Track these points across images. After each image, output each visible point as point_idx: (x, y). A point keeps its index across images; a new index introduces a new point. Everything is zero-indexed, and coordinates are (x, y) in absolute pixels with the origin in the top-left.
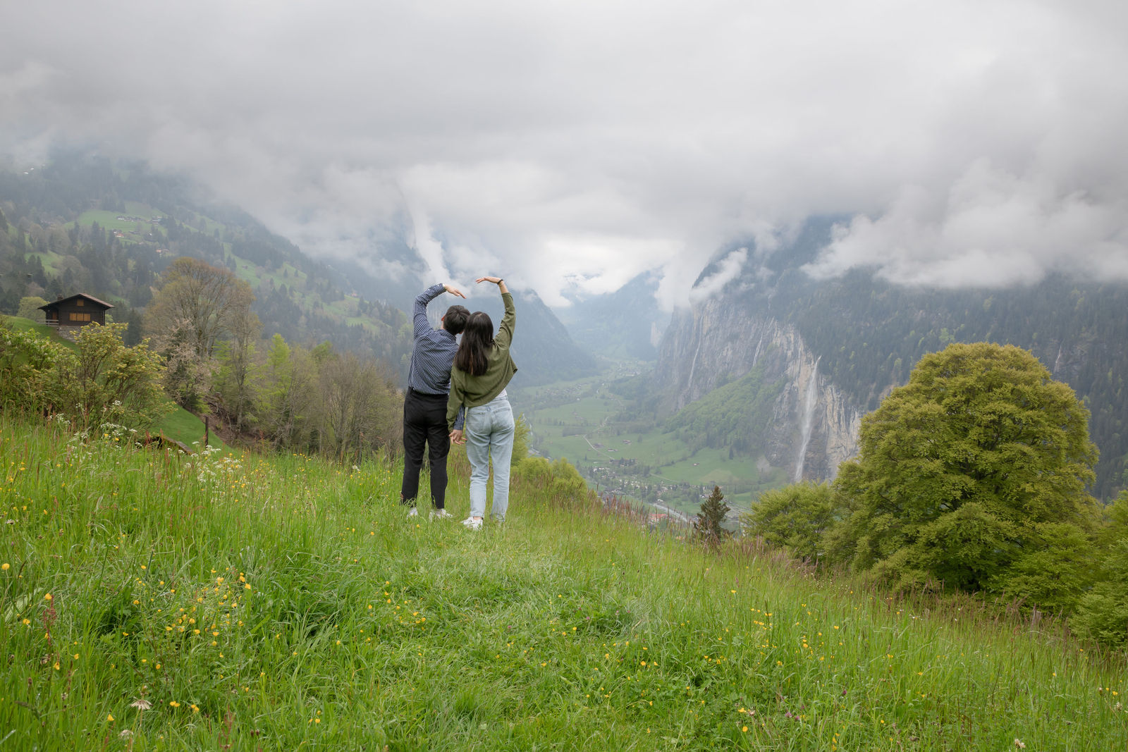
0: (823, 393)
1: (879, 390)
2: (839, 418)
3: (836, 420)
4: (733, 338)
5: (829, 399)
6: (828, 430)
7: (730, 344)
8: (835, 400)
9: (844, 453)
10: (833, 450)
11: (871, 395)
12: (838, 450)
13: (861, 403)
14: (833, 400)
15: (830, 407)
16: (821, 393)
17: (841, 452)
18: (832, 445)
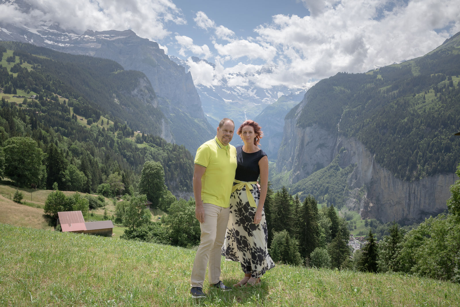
0: (378, 173)
2: (389, 185)
3: (387, 186)
4: (321, 146)
5: (382, 176)
6: (382, 191)
7: (319, 148)
8: (386, 176)
9: (392, 203)
11: (407, 173)
12: (388, 202)
13: (402, 177)
14: (385, 176)
15: (383, 179)
17: (390, 203)
18: (385, 199)
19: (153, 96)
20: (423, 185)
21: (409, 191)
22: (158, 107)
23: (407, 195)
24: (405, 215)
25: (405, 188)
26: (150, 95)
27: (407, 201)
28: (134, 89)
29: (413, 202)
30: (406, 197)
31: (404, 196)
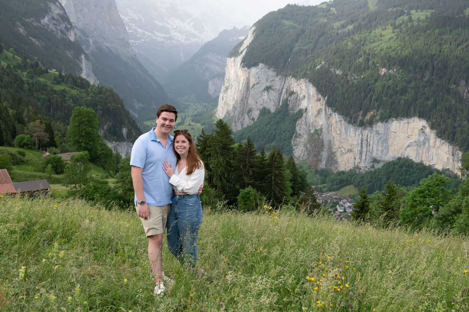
1: (365, 115)
2: (341, 131)
3: (338, 132)
4: (268, 89)
5: (334, 121)
6: (333, 138)
7: (266, 92)
8: (338, 121)
9: (344, 151)
10: (336, 150)
11: (360, 118)
12: (339, 150)
13: (354, 122)
15: (334, 125)
16: (328, 117)
17: (341, 151)
18: (336, 147)
19: (69, 26)
20: (376, 131)
21: (362, 138)
22: (75, 39)
23: (360, 142)
24: (356, 164)
25: (357, 134)
26: (64, 25)
27: (360, 148)
28: (44, 17)
29: (365, 149)
30: (358, 144)
31: (356, 143)
